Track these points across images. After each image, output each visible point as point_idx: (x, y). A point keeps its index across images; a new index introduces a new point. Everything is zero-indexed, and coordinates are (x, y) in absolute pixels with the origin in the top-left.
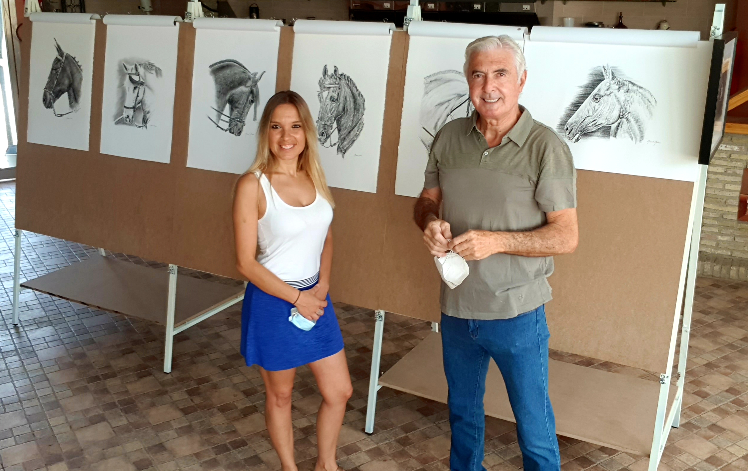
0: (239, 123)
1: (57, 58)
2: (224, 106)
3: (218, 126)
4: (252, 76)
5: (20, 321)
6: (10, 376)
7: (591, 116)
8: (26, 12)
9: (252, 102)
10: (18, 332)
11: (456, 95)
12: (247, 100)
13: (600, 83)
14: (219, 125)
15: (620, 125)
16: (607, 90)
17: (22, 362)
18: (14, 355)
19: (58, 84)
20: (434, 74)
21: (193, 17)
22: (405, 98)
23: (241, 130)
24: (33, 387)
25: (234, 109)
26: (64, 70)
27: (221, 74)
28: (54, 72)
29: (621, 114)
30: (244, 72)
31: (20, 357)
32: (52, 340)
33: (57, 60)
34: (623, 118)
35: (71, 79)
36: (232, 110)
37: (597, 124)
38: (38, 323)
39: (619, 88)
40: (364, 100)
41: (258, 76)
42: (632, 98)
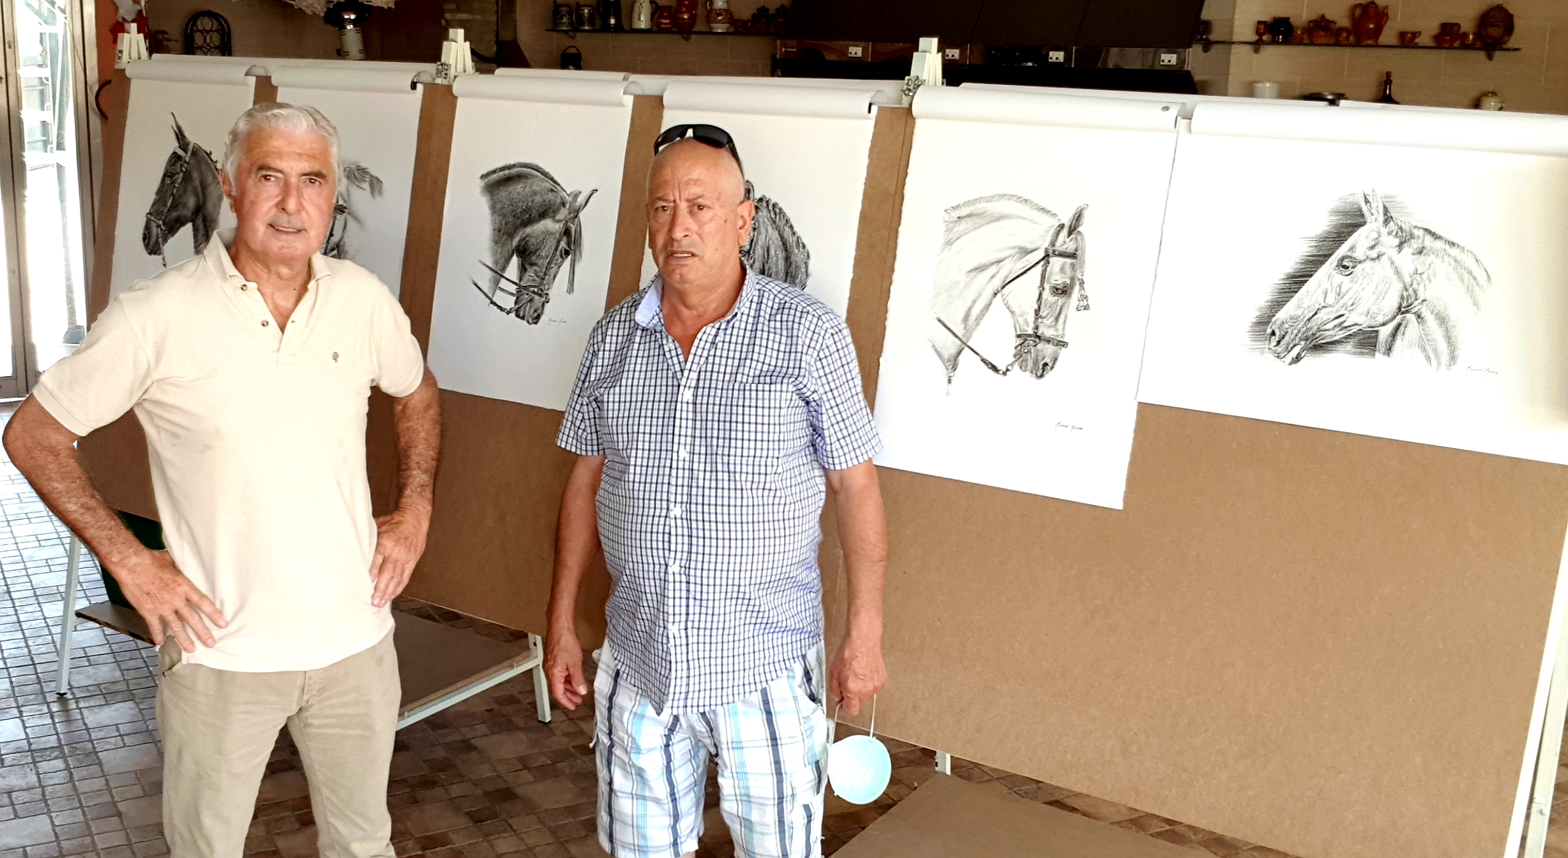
0: (537, 297)
1: (175, 153)
2: (508, 260)
3: (493, 303)
4: (569, 199)
5: (71, 688)
6: (45, 801)
7: (1331, 306)
8: (120, 58)
9: (567, 253)
10: (66, 710)
11: (1017, 250)
12: (556, 249)
13: (1354, 232)
14: (494, 300)
15: (1402, 328)
16: (1372, 247)
17: (71, 774)
18: (56, 758)
19: (174, 206)
20: (967, 204)
21: (452, 73)
22: (899, 252)
23: (539, 311)
24: (89, 828)
25: (527, 266)
26: (187, 177)
27: (503, 193)
28: (168, 181)
29: (1405, 304)
30: (552, 190)
31: (66, 762)
32: (131, 732)
33: (175, 158)
34: (1407, 312)
35: (201, 197)
36: (523, 269)
37: (1345, 325)
38: (106, 694)
39: (1400, 246)
40: (808, 256)
41: (581, 199)
42: (1432, 268)
